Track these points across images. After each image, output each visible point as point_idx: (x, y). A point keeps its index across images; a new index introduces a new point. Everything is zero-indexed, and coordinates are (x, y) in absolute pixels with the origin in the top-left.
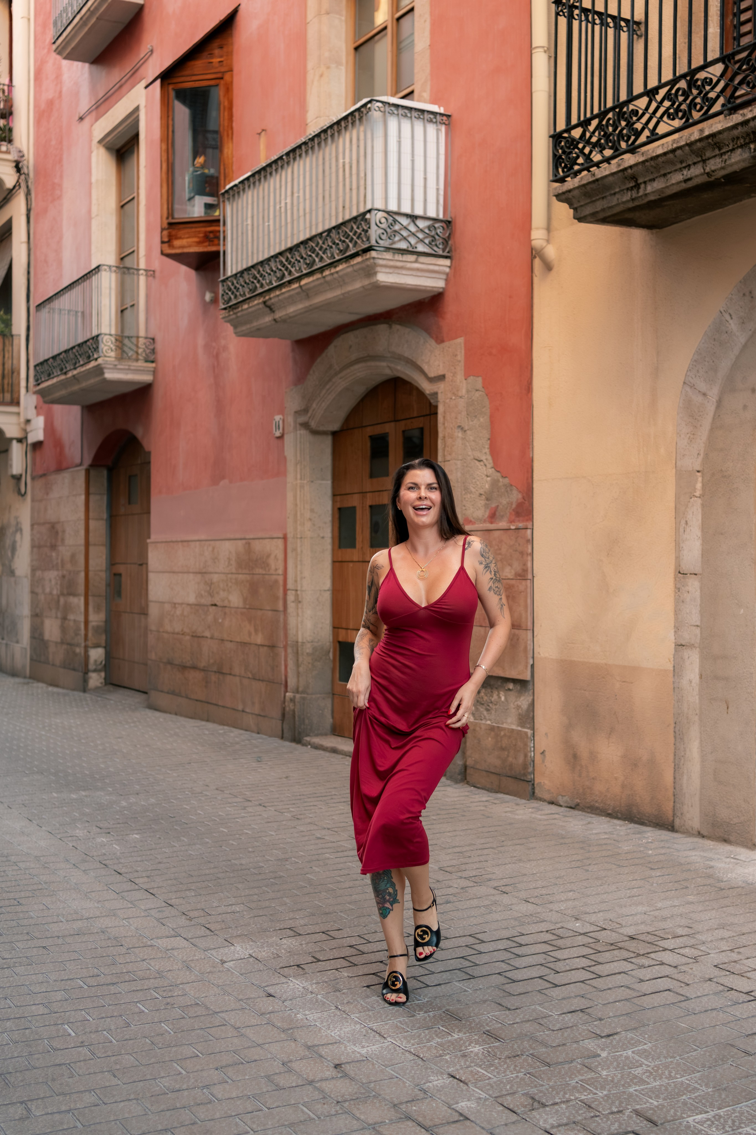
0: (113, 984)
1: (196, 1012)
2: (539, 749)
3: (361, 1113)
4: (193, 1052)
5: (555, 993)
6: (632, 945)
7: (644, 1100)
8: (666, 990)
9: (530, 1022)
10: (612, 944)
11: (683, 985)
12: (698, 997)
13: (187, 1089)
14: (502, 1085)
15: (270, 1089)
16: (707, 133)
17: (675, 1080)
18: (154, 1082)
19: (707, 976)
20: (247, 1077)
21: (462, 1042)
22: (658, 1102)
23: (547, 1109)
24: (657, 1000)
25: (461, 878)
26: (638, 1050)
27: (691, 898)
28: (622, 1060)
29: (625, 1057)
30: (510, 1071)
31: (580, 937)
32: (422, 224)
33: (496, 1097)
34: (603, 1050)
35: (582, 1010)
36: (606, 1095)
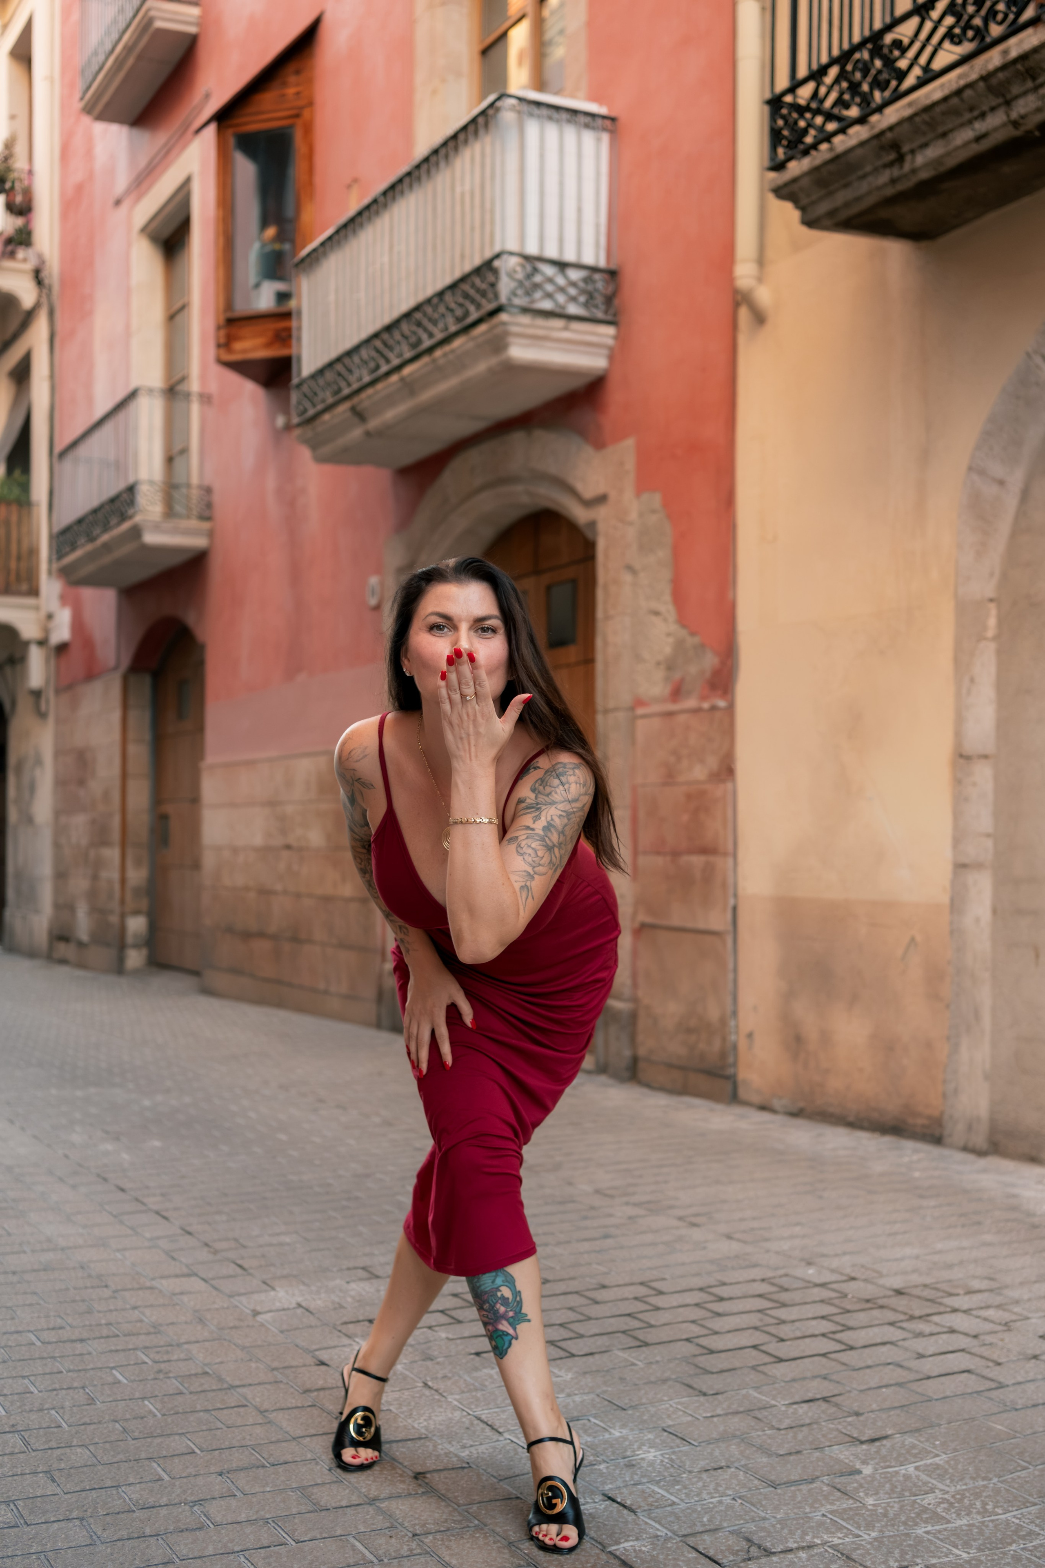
0: (82, 1340)
1: (202, 1385)
2: (745, 1028)
3: (451, 1555)
4: (188, 1446)
5: (780, 1370)
6: (901, 1303)
7: (945, 1550)
8: (964, 1372)
9: (740, 1415)
10: (868, 1301)
11: (991, 1364)
12: (1019, 1383)
13: (166, 1505)
14: (695, 1515)
15: (303, 1509)
16: (1014, 54)
17: (993, 1518)
18: (114, 1492)
19: (1030, 1352)
20: (268, 1489)
21: (627, 1443)
22: (969, 1553)
23: (775, 1559)
24: (949, 1386)
25: (627, 1204)
26: (926, 1465)
27: (988, 1238)
28: (898, 1481)
29: (904, 1475)
30: (708, 1494)
31: (816, 1290)
32: (575, 275)
33: (685, 1536)
34: (864, 1462)
35: (825, 1399)
36: (875, 1539)
